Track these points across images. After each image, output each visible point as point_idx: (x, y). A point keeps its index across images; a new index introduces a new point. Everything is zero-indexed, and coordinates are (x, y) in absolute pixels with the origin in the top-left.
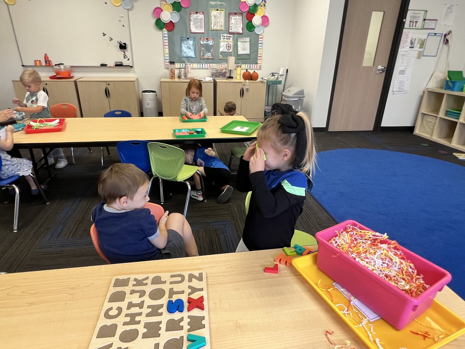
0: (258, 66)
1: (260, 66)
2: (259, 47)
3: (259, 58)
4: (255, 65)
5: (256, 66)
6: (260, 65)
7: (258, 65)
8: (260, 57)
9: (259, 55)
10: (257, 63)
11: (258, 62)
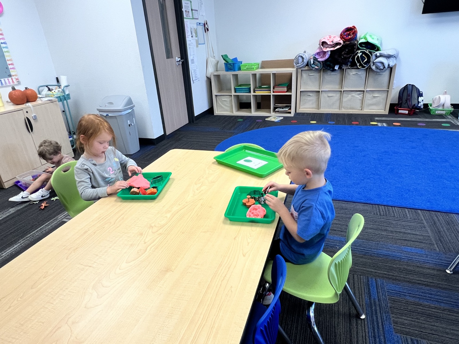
0: (14, 80)
1: (17, 79)
2: (4, 50)
3: (10, 67)
4: (9, 78)
5: (11, 80)
6: (16, 77)
7: (13, 77)
8: (12, 64)
9: (8, 62)
10: (10, 76)
11: (12, 74)
